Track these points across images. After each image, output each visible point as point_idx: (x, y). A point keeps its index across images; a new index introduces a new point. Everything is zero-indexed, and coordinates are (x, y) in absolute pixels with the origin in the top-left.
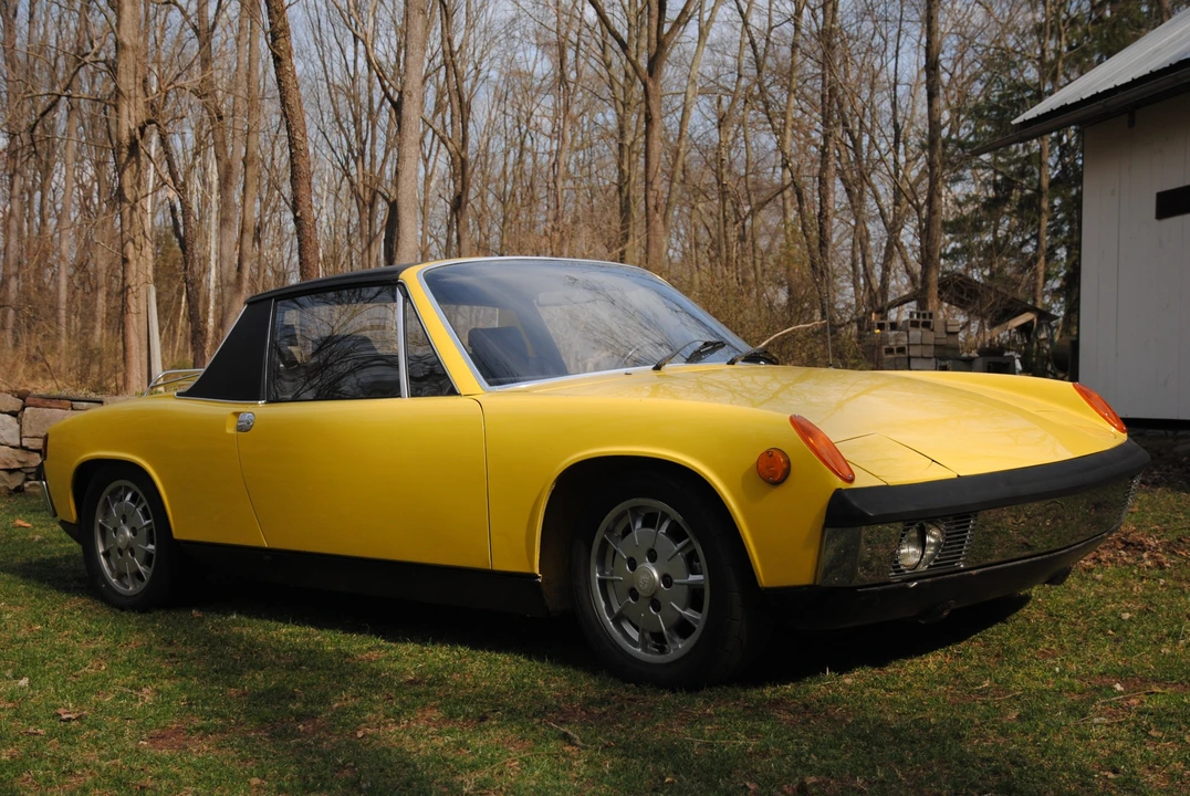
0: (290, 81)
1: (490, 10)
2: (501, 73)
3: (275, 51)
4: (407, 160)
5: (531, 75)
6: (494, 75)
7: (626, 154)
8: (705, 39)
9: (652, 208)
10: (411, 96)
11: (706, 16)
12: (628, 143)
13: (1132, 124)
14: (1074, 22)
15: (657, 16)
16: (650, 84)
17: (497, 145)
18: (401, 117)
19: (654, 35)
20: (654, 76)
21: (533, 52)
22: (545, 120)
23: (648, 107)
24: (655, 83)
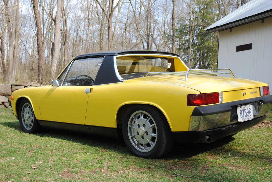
0: (37, 12)
1: (71, 2)
2: (73, 16)
3: (34, 4)
4: (57, 33)
5: (80, 17)
6: (71, 16)
7: (102, 35)
8: (120, 11)
9: (109, 47)
10: (58, 19)
11: (120, 6)
12: (102, 33)
13: (231, 31)
14: (197, 12)
15: (111, 5)
16: (110, 20)
17: (72, 32)
18: (55, 24)
19: (111, 9)
20: (111, 18)
21: (80, 12)
22: (82, 27)
23: (109, 24)
24: (111, 20)
